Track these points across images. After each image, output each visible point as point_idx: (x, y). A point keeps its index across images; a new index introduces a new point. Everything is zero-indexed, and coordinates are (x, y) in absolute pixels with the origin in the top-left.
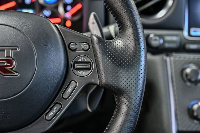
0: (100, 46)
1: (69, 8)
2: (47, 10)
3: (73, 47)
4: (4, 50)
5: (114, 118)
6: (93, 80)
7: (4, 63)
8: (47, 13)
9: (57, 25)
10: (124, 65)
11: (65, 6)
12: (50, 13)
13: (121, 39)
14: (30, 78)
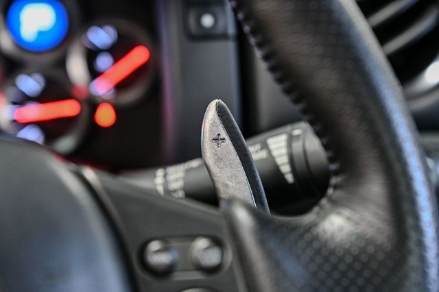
1: (104, 62)
2: (29, 75)
8: (30, 84)
12: (38, 82)
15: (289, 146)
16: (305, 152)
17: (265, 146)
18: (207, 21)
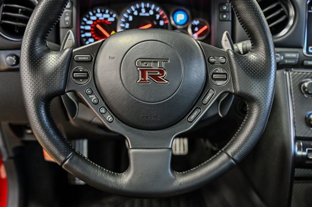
0: (235, 60)
1: (196, 29)
3: (212, 60)
4: (157, 62)
5: (245, 122)
6: (229, 89)
7: (157, 73)
9: (198, 41)
10: (256, 76)
11: (193, 27)
13: (254, 54)
14: (178, 85)
15: (243, 45)
16: (246, 47)
17: (237, 45)
18: (225, 16)
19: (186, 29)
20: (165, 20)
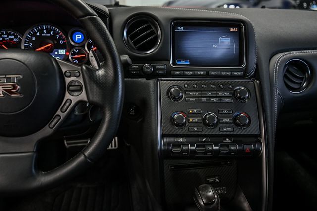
3: (68, 74)
19: (83, 46)
20: (63, 40)
